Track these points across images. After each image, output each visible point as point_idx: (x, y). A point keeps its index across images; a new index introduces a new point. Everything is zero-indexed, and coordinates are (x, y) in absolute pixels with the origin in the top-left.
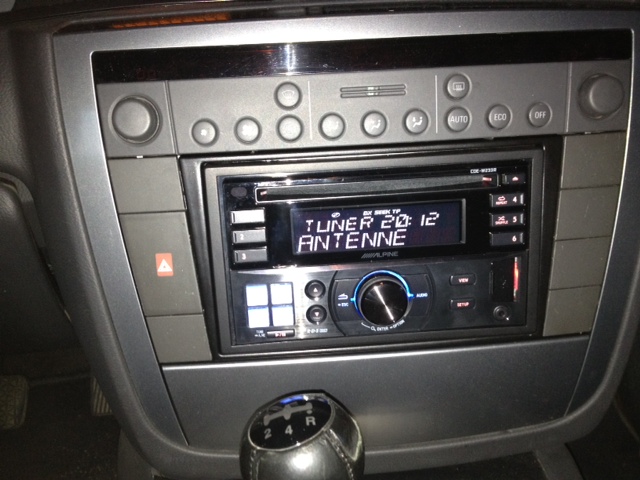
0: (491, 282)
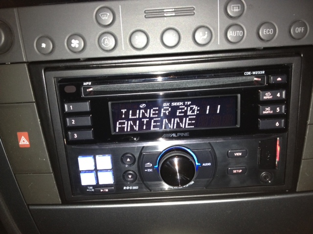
0: (259, 156)
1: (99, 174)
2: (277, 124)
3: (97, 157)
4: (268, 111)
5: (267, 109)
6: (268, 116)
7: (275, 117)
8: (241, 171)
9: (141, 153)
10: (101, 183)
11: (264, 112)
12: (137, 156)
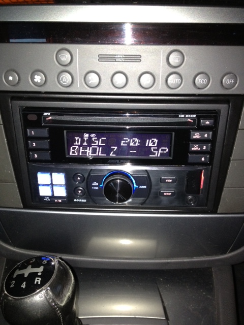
1: (54, 187)
2: (203, 159)
3: (53, 174)
4: (196, 148)
5: (195, 146)
6: (196, 152)
7: (201, 153)
8: (170, 194)
9: (89, 174)
10: (55, 195)
11: (193, 149)
12: (86, 176)
